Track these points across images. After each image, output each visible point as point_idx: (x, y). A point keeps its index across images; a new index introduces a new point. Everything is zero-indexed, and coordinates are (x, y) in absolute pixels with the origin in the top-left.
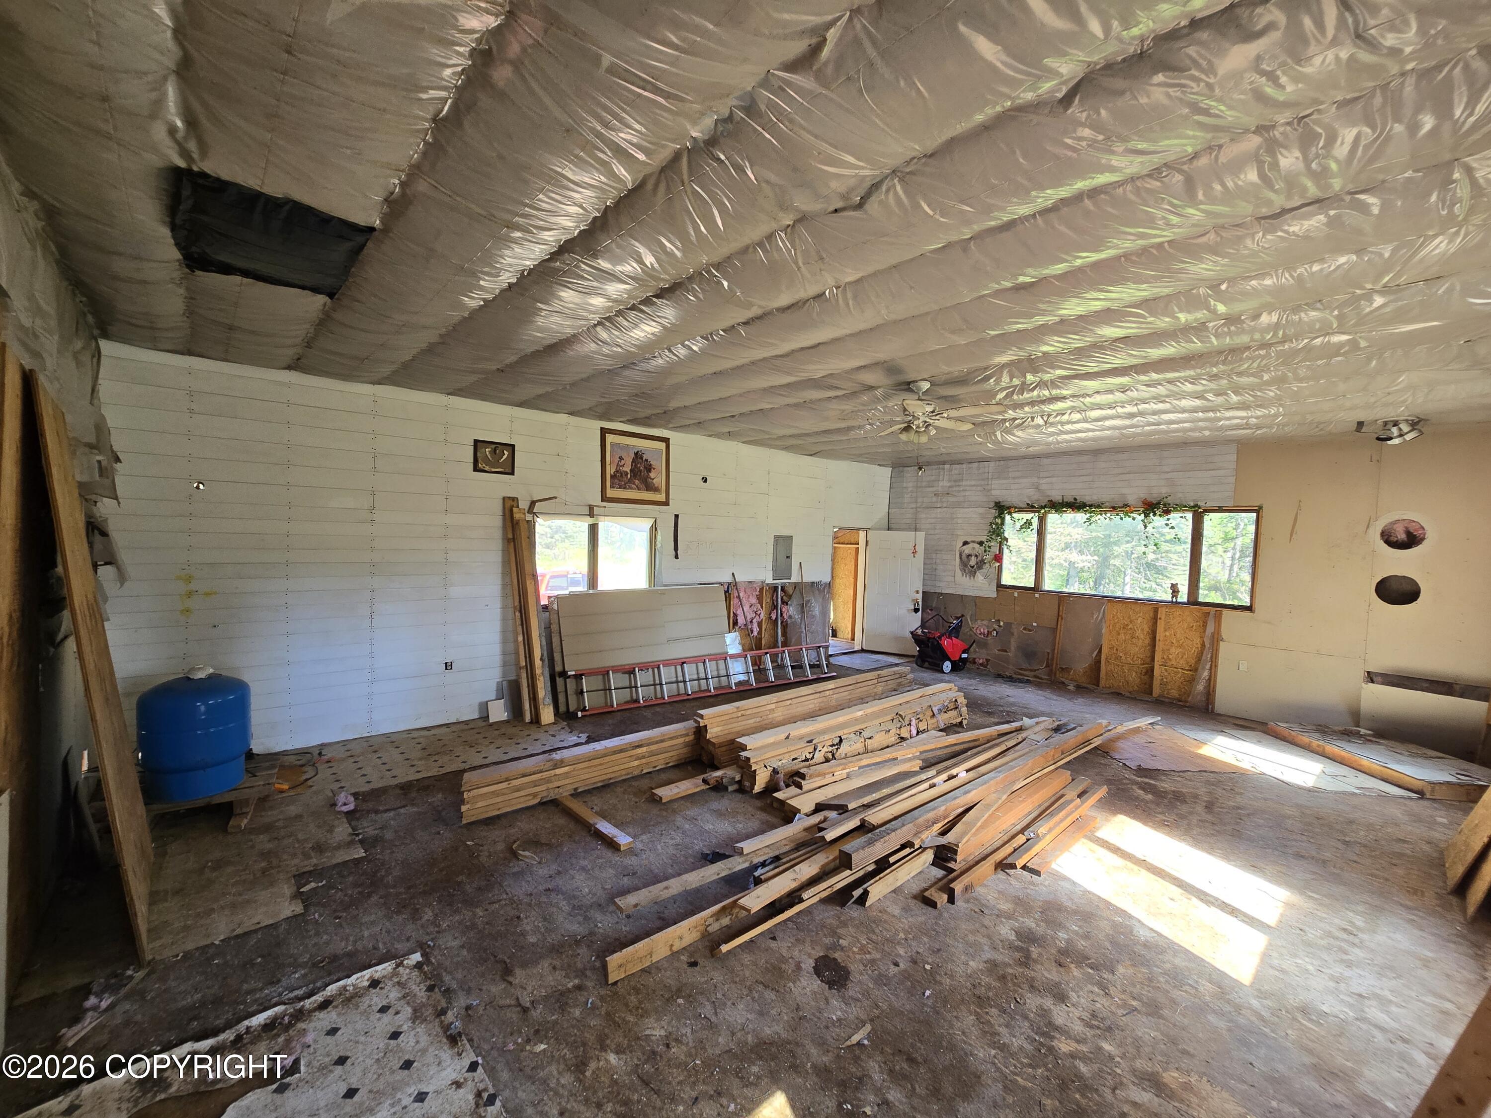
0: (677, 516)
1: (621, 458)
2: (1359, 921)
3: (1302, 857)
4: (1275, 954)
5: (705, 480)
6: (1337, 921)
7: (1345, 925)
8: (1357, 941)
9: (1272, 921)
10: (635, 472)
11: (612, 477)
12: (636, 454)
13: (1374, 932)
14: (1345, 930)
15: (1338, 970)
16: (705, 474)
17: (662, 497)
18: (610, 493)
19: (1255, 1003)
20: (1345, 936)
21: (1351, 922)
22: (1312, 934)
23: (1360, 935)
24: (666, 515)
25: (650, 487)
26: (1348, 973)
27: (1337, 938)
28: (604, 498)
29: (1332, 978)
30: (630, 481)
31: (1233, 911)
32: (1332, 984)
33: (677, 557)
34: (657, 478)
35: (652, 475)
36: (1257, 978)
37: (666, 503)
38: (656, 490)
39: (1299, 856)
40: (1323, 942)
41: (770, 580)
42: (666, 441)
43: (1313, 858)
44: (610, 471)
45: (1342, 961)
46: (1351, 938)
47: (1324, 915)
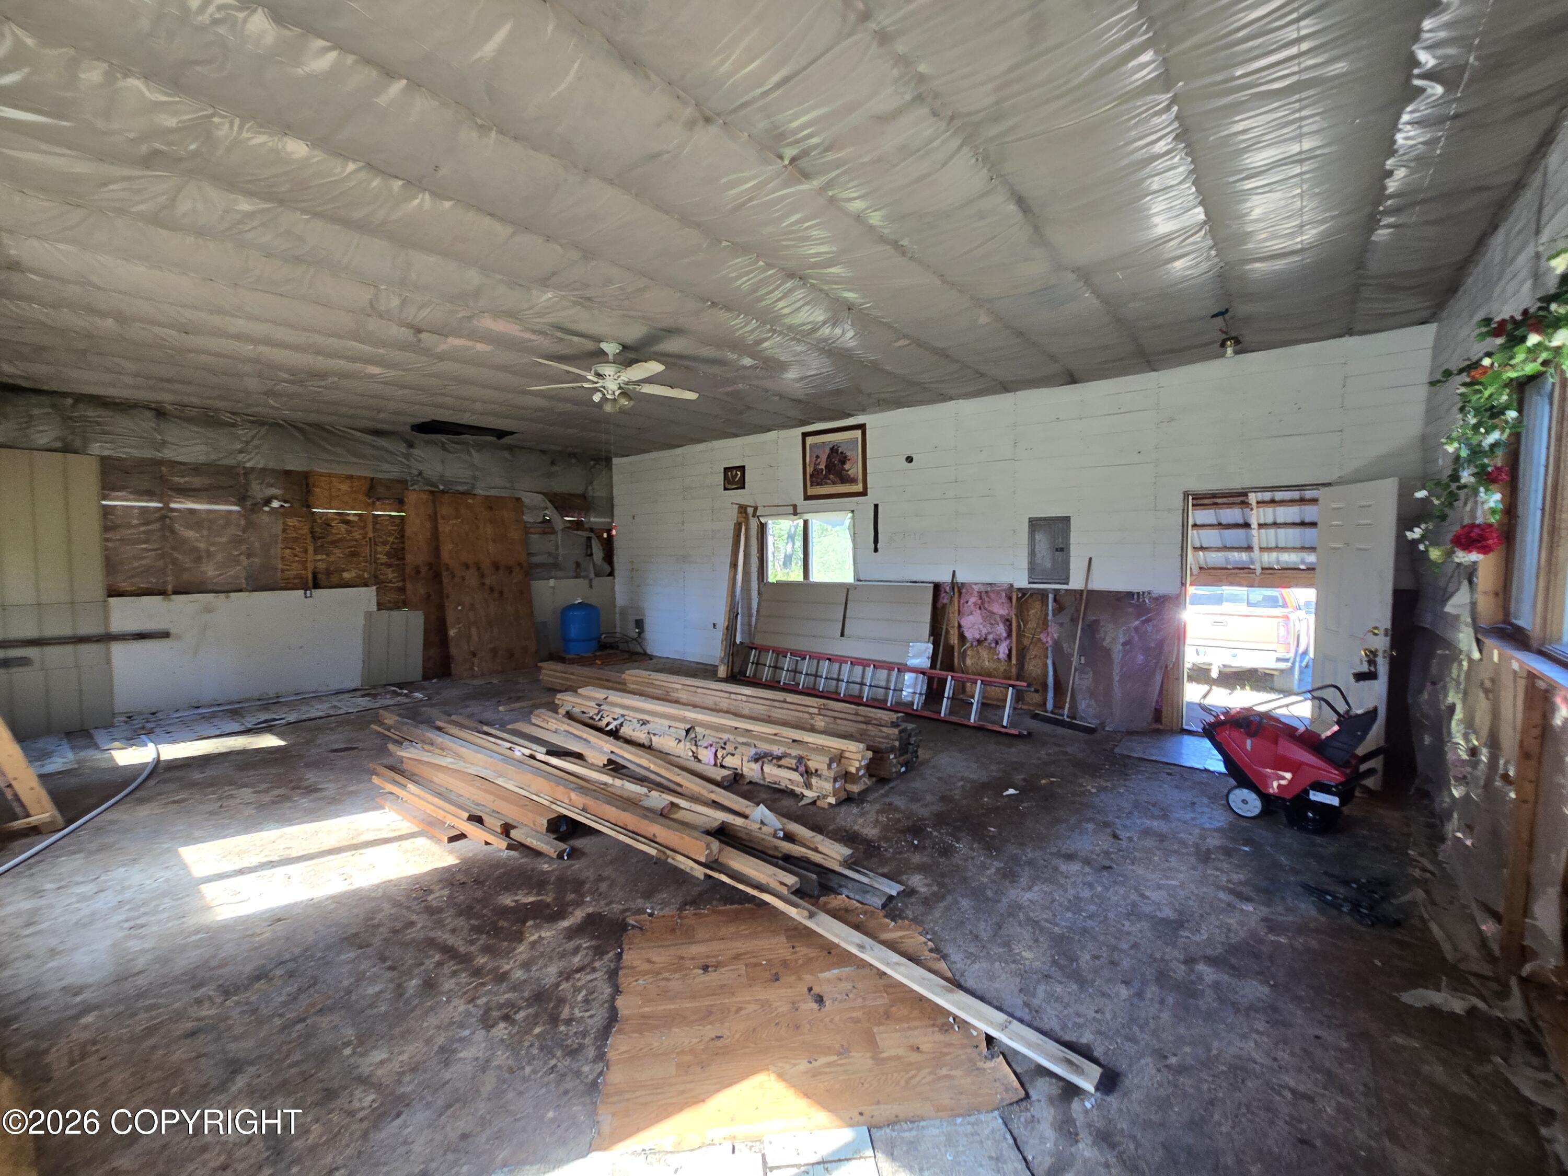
0: (876, 506)
1: (817, 457)
2: (134, 945)
3: (258, 978)
4: (181, 872)
5: (910, 459)
6: (155, 929)
7: (143, 931)
8: (127, 925)
9: (204, 888)
10: (830, 467)
11: (811, 476)
12: (832, 449)
13: (114, 945)
14: (142, 926)
15: (128, 895)
16: (909, 454)
17: (859, 488)
18: (811, 492)
19: (166, 846)
20: (139, 922)
21: (142, 937)
22: (167, 902)
23: (126, 932)
24: (865, 505)
25: (845, 479)
26: (119, 898)
27: (145, 914)
28: (807, 498)
29: (130, 887)
30: (826, 477)
31: (241, 872)
32: (127, 883)
33: (876, 550)
34: (853, 469)
35: (847, 467)
36: (178, 856)
37: (864, 493)
38: (853, 481)
39: (261, 975)
40: (154, 903)
41: (1022, 581)
42: (862, 427)
43: (246, 988)
44: (809, 470)
45: (129, 902)
46: (131, 924)
47: (170, 924)
